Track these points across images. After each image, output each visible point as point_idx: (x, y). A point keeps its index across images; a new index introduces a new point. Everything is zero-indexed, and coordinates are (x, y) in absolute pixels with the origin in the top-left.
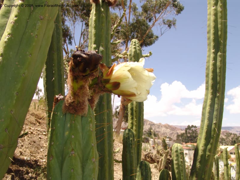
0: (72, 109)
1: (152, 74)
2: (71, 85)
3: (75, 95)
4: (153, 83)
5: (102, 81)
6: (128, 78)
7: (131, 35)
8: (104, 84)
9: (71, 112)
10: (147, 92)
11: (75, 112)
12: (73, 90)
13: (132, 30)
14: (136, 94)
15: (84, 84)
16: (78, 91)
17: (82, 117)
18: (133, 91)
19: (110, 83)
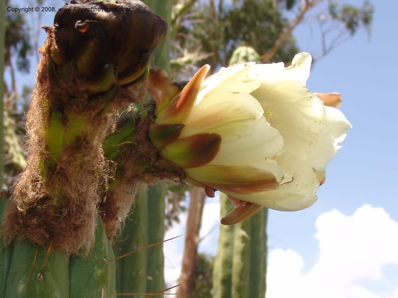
0: (39, 226)
1: (335, 115)
2: (42, 132)
3: (53, 173)
4: (339, 144)
5: (152, 134)
6: (253, 118)
7: (224, 50)
8: (158, 144)
9: (35, 238)
10: (314, 175)
11: (48, 236)
12: (46, 152)
13: (231, 31)
14: (278, 181)
15: (89, 129)
16: (65, 158)
17: (72, 258)
18: (268, 167)
19: (183, 139)
